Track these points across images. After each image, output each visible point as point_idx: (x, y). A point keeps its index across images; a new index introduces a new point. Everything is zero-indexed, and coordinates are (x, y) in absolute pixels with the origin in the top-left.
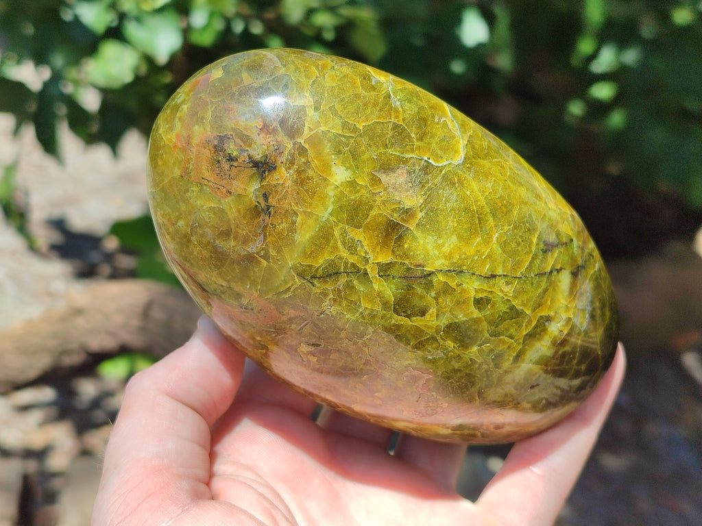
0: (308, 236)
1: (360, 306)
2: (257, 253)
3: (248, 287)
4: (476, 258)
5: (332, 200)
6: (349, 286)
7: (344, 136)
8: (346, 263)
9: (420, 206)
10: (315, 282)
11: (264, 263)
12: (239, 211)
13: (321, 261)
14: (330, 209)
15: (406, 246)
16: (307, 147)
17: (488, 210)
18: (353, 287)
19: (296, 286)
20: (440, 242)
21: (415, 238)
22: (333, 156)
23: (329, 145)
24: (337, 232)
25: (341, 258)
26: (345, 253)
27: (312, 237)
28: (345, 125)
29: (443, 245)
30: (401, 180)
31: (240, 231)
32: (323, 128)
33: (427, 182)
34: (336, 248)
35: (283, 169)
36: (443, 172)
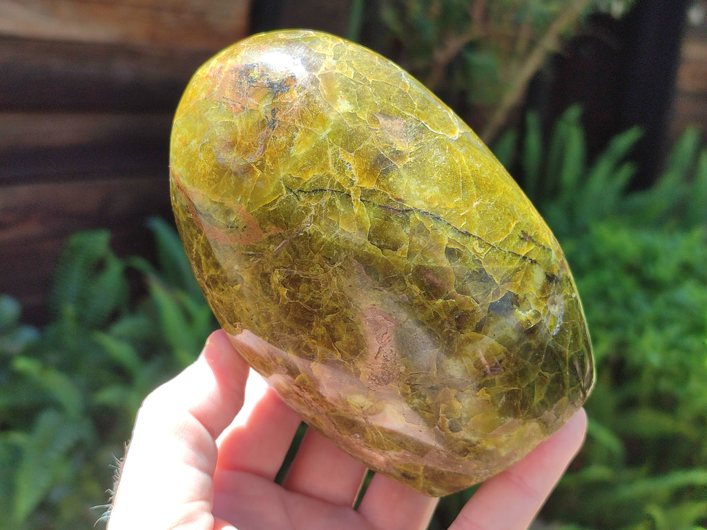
0: (303, 151)
1: (337, 227)
2: (255, 163)
3: (239, 200)
4: (454, 212)
5: (332, 123)
6: (331, 204)
7: (355, 82)
8: (333, 181)
9: (411, 153)
10: (302, 196)
11: (259, 173)
12: (247, 125)
13: (311, 176)
14: (329, 130)
15: (391, 179)
16: (320, 80)
17: (473, 181)
18: (335, 206)
19: (283, 198)
20: (423, 186)
21: (400, 176)
22: (341, 92)
23: (339, 83)
24: (330, 152)
25: (329, 176)
26: (333, 171)
27: (307, 153)
28: (356, 75)
29: (425, 190)
30: (398, 128)
31: (244, 143)
32: (337, 71)
33: (421, 138)
34: (326, 165)
35: (295, 91)
36: (437, 137)
